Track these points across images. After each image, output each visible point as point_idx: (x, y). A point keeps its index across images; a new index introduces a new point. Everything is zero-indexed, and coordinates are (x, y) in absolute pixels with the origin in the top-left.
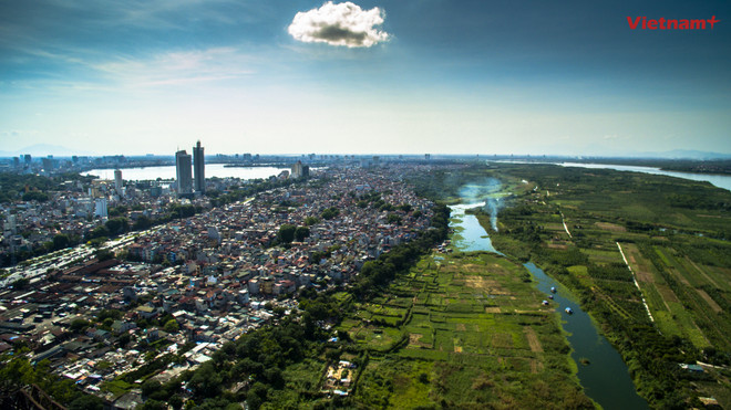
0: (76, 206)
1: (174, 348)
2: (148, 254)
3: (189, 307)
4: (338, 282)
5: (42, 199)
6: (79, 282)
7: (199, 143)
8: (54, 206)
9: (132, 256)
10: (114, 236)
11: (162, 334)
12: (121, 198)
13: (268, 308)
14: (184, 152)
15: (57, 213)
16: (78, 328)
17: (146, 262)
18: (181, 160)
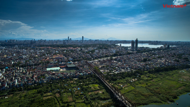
0: (111, 50)
1: (113, 71)
2: (118, 60)
3: (118, 67)
4: (147, 69)
5: (107, 49)
6: (106, 62)
7: (137, 39)
8: (108, 50)
9: (115, 60)
10: (115, 56)
11: (113, 69)
12: (120, 50)
13: (131, 70)
14: (133, 41)
15: (108, 52)
16: (104, 67)
17: (117, 61)
18: (132, 42)
